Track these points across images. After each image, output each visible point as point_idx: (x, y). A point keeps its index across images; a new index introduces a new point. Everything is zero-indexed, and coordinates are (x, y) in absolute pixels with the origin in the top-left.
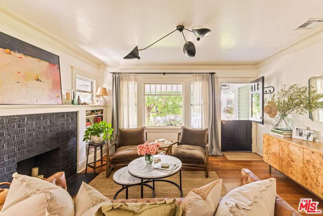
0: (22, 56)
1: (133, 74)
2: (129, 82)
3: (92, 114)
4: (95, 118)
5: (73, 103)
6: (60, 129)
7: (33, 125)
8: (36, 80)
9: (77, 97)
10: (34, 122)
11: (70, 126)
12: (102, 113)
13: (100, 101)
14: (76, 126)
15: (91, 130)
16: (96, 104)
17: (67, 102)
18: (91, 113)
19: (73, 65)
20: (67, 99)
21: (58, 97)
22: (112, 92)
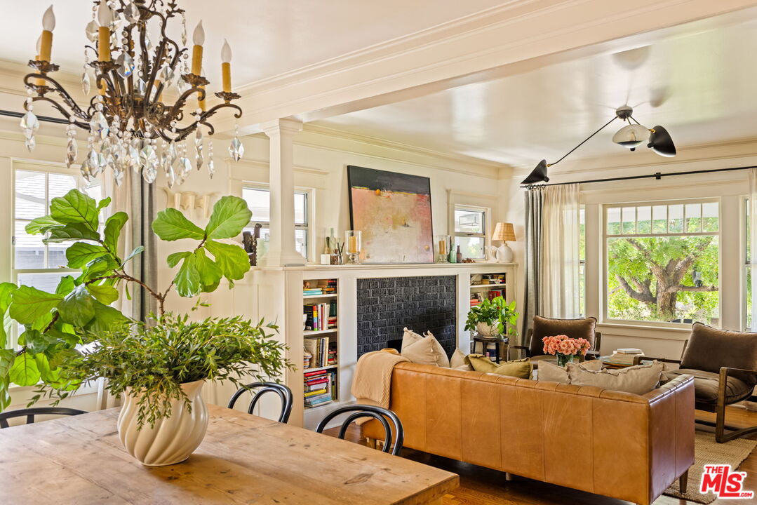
0: (390, 195)
1: (574, 184)
2: (565, 206)
3: (484, 282)
4: (489, 293)
5: (449, 260)
6: (432, 304)
8: (403, 225)
9: (455, 249)
10: (403, 289)
11: (445, 302)
12: (504, 281)
13: (500, 253)
14: (453, 303)
15: (479, 312)
16: (492, 261)
17: (441, 258)
18: (482, 281)
19: (448, 188)
20: (440, 253)
21: (428, 249)
22: (525, 231)
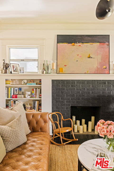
0: (81, 45)
7: (80, 87)
8: (88, 58)
10: (81, 85)
21: (106, 68)
